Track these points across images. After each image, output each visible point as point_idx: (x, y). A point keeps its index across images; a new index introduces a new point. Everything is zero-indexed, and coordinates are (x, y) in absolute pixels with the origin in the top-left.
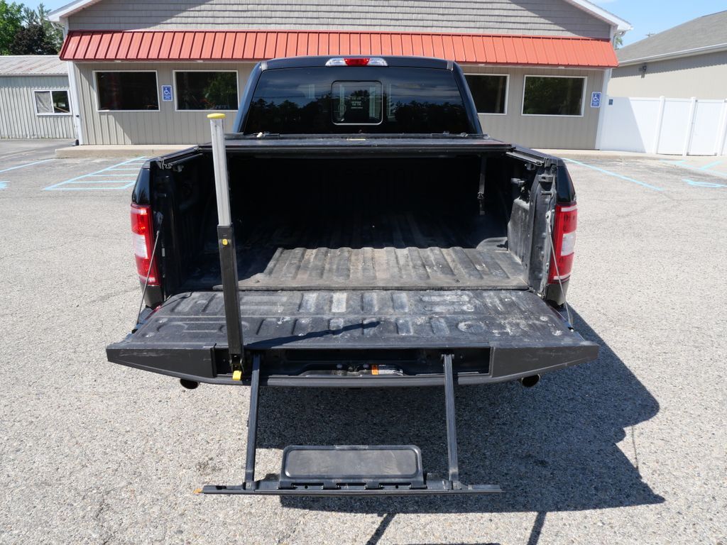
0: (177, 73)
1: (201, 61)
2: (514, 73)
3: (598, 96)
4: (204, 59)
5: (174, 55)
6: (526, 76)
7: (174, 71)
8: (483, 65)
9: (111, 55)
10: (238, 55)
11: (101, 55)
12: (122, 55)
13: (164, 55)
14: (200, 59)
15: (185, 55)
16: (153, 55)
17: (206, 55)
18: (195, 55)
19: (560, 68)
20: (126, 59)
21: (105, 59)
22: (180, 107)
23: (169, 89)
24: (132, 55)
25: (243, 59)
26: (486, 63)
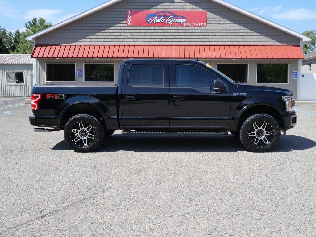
0: (85, 64)
1: (98, 59)
2: (251, 62)
3: (296, 73)
4: (99, 58)
5: (85, 56)
6: (257, 64)
7: (84, 63)
8: (235, 59)
9: (55, 56)
10: (115, 56)
11: (50, 56)
12: (60, 56)
13: (80, 56)
14: (97, 58)
15: (90, 56)
16: (75, 56)
17: (100, 56)
18: (95, 56)
19: (274, 60)
20: (62, 58)
21: (52, 58)
22: (86, 80)
23: (81, 72)
24: (65, 56)
25: (118, 58)
26: (236, 58)
